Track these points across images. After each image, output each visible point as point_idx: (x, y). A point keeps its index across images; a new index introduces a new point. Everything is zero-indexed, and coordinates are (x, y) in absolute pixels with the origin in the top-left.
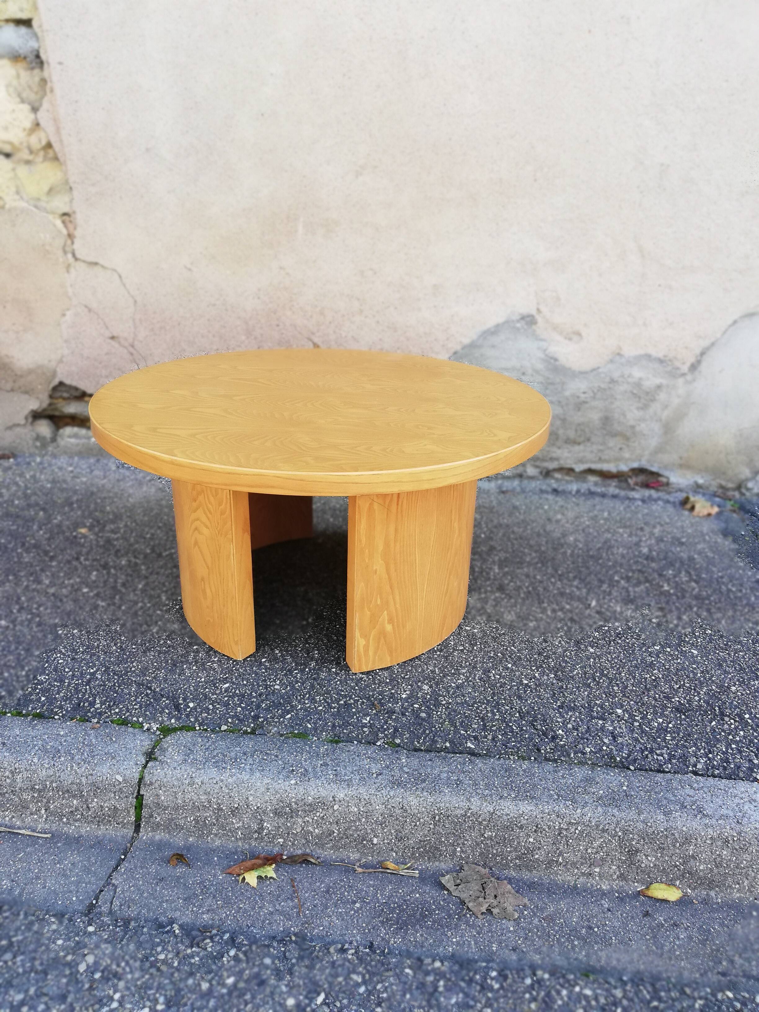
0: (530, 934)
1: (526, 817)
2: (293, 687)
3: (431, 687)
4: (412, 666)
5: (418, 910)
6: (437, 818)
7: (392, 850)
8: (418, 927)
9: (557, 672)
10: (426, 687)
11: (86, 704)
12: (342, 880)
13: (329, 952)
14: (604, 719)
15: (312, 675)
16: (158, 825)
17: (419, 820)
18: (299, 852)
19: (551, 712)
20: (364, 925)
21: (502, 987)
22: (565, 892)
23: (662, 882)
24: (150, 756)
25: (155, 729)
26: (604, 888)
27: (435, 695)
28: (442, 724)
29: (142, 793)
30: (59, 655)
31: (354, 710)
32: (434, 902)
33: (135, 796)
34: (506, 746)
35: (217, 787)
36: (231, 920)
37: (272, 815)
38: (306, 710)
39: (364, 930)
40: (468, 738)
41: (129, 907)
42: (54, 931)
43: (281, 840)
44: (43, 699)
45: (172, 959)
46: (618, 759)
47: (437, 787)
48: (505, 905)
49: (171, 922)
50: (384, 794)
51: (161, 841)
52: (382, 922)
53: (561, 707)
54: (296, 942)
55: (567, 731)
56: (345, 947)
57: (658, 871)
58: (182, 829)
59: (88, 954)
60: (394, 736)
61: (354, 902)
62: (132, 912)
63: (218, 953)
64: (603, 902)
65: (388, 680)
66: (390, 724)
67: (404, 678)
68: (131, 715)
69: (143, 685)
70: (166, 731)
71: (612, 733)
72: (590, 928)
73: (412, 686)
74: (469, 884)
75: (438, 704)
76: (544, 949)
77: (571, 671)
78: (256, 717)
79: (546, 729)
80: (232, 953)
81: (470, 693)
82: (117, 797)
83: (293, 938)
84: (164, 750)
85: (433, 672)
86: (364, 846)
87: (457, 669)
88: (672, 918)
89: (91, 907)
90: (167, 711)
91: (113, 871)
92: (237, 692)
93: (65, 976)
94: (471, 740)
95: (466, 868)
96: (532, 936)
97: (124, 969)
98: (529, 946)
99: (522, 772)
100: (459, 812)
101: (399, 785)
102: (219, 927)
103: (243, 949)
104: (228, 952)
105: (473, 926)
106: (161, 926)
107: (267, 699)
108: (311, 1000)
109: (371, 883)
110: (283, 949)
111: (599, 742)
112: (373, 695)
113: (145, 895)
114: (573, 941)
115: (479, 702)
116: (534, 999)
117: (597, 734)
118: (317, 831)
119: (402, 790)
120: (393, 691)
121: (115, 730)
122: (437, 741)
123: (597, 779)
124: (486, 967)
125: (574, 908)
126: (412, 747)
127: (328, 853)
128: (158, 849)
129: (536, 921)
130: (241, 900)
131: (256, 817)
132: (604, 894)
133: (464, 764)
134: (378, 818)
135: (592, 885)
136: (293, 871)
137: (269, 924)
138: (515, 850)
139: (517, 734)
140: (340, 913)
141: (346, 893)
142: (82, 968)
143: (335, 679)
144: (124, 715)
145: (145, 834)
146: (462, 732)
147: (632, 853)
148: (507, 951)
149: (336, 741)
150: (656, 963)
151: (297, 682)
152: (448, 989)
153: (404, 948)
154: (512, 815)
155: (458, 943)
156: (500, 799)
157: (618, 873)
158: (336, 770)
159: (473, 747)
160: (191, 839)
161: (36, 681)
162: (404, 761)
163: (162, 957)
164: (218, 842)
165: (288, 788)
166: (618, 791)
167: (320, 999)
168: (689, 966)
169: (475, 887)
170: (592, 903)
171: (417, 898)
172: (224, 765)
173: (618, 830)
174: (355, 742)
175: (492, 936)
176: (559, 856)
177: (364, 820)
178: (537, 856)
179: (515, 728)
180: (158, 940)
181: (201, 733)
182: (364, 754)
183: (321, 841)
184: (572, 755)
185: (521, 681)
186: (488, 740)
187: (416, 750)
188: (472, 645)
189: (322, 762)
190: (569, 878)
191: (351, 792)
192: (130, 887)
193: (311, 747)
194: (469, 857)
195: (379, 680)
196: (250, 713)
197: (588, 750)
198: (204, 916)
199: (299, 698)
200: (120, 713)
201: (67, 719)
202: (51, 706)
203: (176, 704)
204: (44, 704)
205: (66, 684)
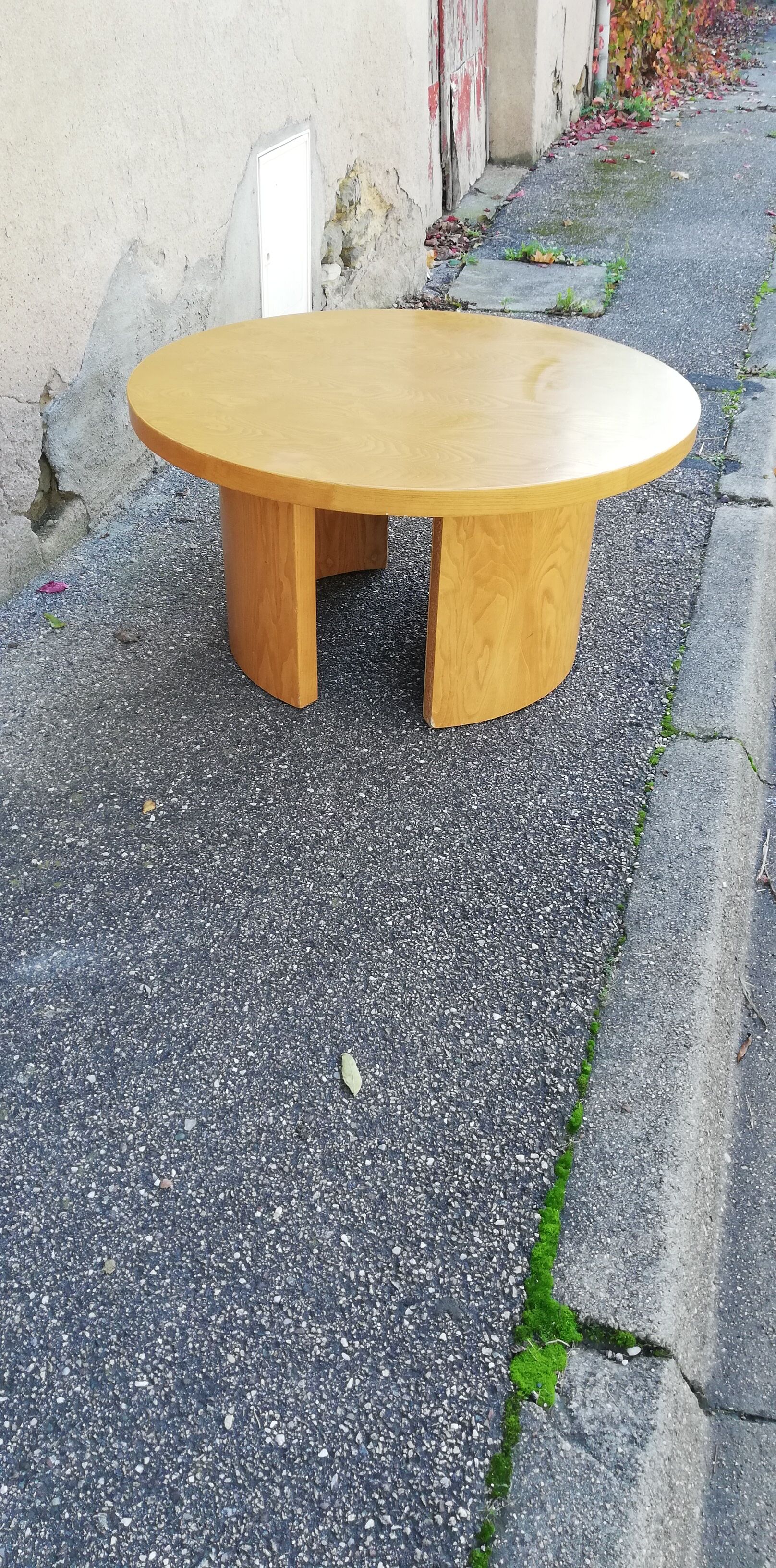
33: (748, 760)
92: (614, 688)
200: (642, 759)
201: (648, 794)
202: (630, 805)
203: (631, 724)
204: (625, 809)
205: (591, 794)
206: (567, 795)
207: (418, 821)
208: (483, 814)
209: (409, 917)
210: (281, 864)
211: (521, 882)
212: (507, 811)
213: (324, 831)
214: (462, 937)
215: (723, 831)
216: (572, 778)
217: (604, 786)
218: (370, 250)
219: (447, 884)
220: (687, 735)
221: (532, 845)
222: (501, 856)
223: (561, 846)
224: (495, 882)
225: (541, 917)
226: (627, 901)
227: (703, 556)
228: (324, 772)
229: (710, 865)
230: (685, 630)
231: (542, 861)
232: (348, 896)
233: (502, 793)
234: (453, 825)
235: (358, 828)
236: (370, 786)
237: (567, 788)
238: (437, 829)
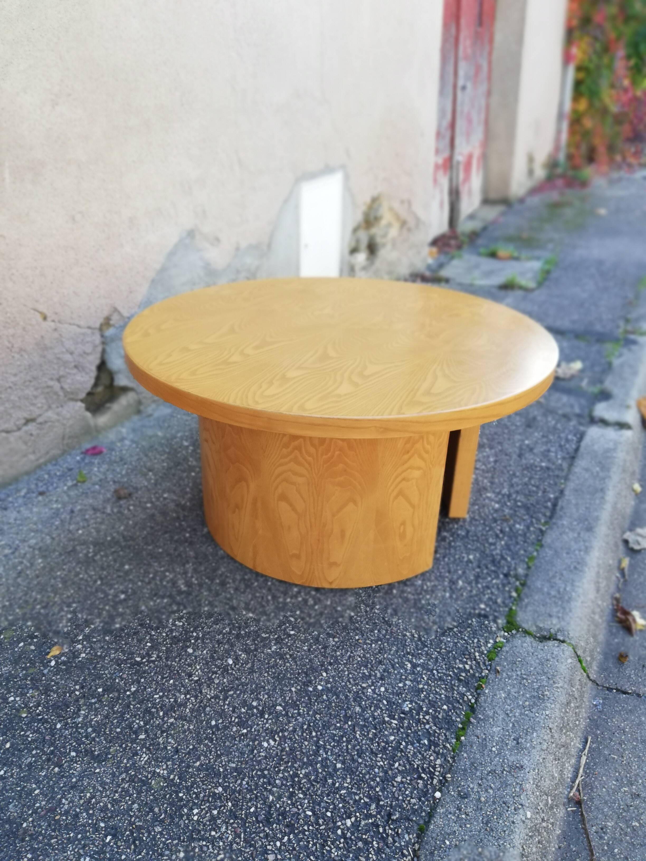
10: (489, 495)
11: (462, 675)
14: (533, 449)
24: (550, 637)
25: (506, 634)
28: (530, 499)
29: (578, 654)
31: (508, 529)
33: (578, 661)
37: (597, 595)
38: (503, 550)
43: (605, 604)
44: (445, 707)
46: (567, 457)
50: (599, 537)
58: (594, 649)
60: (538, 521)
66: (526, 519)
68: (485, 646)
70: (512, 627)
78: (506, 575)
79: (540, 468)
86: (611, 569)
92: (471, 578)
94: (547, 494)
99: (579, 487)
118: (605, 582)
120: (491, 508)
121: (505, 658)
123: (585, 467)
127: (612, 588)
128: (606, 669)
134: (606, 550)
144: (483, 650)
145: (592, 675)
146: (539, 495)
151: (466, 546)
159: (552, 496)
160: (599, 650)
166: (596, 464)
174: (542, 537)
177: (606, 557)
181: (520, 607)
183: (608, 585)
184: (564, 468)
193: (547, 556)
196: (501, 577)
199: (487, 549)
200: (481, 653)
201: (479, 691)
202: (458, 702)
203: (479, 615)
204: (454, 708)
205: (426, 687)
206: (405, 685)
207: (266, 696)
208: (325, 697)
209: (215, 812)
210: (131, 728)
211: (334, 784)
212: (347, 697)
213: (183, 696)
214: (255, 848)
215: (538, 747)
216: (414, 666)
217: (440, 679)
218: (389, 247)
219: (264, 776)
220: (527, 633)
221: (356, 739)
222: (325, 748)
223: (383, 744)
224: (309, 780)
225: (339, 832)
226: (429, 822)
227: (571, 465)
228: (209, 632)
229: (518, 789)
230: (544, 529)
231: (360, 760)
232: (172, 777)
233: (348, 675)
234: (295, 705)
235: (212, 698)
236: (240, 653)
237: (406, 677)
238: (279, 708)
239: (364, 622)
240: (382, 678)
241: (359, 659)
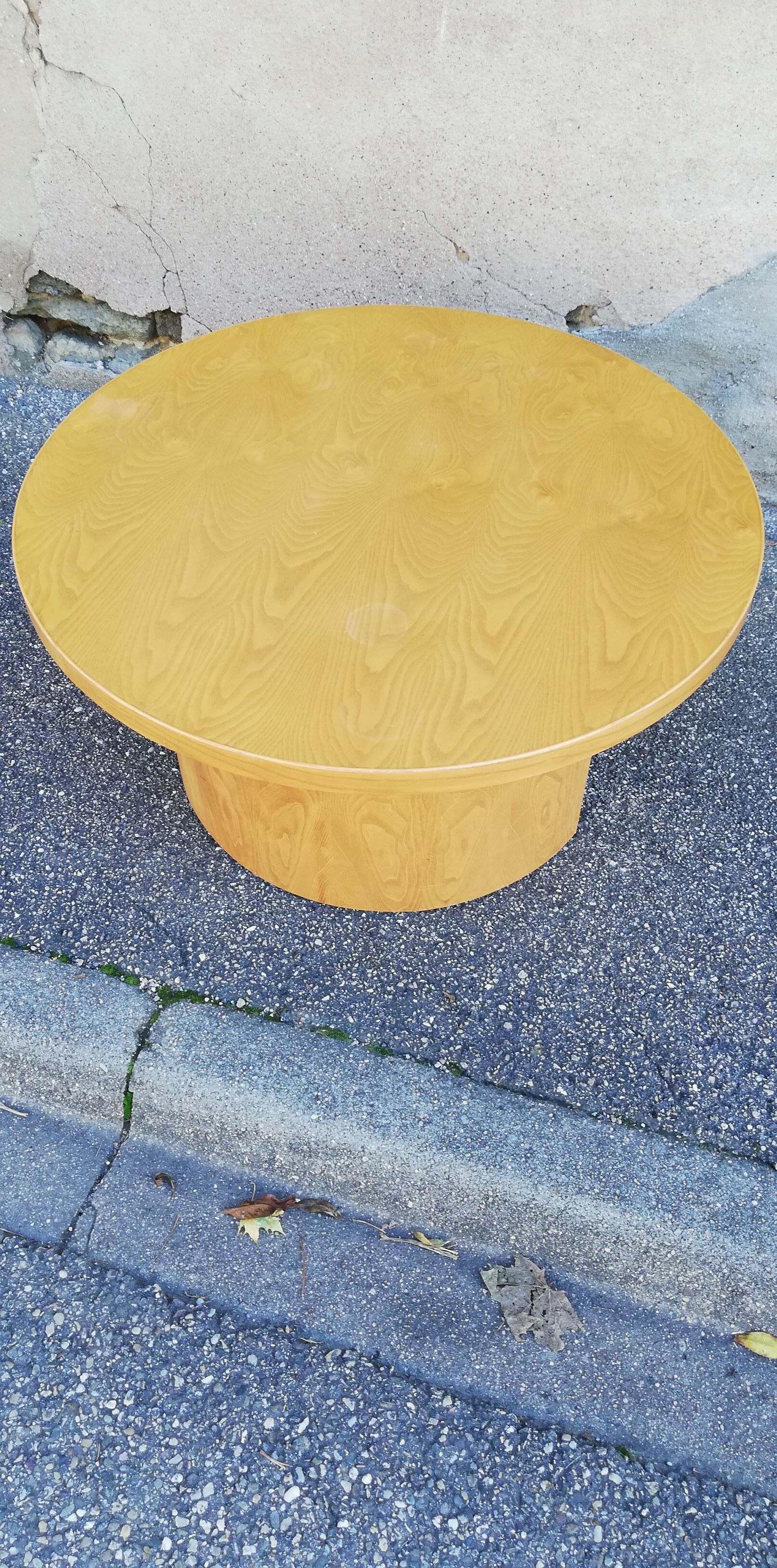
0: (572, 1377)
1: (605, 1226)
2: (340, 947)
3: (530, 975)
4: (512, 930)
5: (444, 1313)
6: (491, 1200)
7: (430, 1218)
8: (438, 1339)
9: (723, 972)
10: (523, 974)
11: (70, 934)
12: (361, 1248)
13: (324, 1360)
14: (767, 1075)
15: (369, 927)
16: (151, 1128)
17: (468, 1196)
18: (317, 1195)
19: (693, 1050)
20: (374, 1325)
21: (515, 1452)
22: (636, 1318)
23: (767, 1332)
24: (144, 1039)
25: (154, 990)
26: (690, 1321)
27: (534, 990)
28: (531, 1045)
29: (130, 1090)
30: (38, 838)
31: (415, 1001)
32: (467, 1303)
33: (123, 1091)
34: (611, 1100)
35: (221, 1104)
36: (220, 1288)
37: (286, 1149)
38: (350, 990)
39: (373, 1333)
40: (559, 1078)
41: (108, 1247)
42: (23, 1271)
43: (296, 1178)
44: (17, 915)
45: (147, 1336)
46: (764, 1148)
47: (499, 1159)
48: (553, 1327)
49: (153, 1280)
50: (428, 1158)
51: (154, 1146)
52: (396, 1324)
53: (709, 1042)
54: (289, 1337)
55: (705, 1088)
56: (345, 1356)
57: (766, 1319)
58: (179, 1138)
59: (58, 1311)
60: (460, 1059)
61: (370, 1286)
62: (109, 1255)
63: (199, 1338)
64: (682, 1342)
65: (472, 953)
66: (459, 1035)
67: (495, 951)
68: (125, 961)
69: (144, 911)
70: (169, 996)
71: (770, 1101)
72: (651, 1380)
73: (504, 968)
74: (515, 1288)
75: (533, 1009)
76: (583, 1402)
77: (746, 974)
78: (284, 993)
79: (676, 1079)
80: (215, 1340)
81: (583, 995)
82: (102, 1088)
83: (288, 1330)
84: (161, 1032)
85: (540, 945)
86: (396, 1206)
87: (577, 946)
88: (761, 1386)
89: (67, 1235)
90: (171, 963)
91: (95, 1184)
92: (265, 943)
93: (31, 1339)
94: (565, 1082)
95: (518, 1263)
96: (574, 1380)
97: (94, 1342)
98: (567, 1393)
99: (620, 1151)
100: (518, 1199)
101: (449, 1146)
102: (206, 1295)
103: (228, 1336)
104: (210, 1338)
105: (505, 1350)
106: (142, 1282)
107: (302, 963)
108: (293, 1425)
109: (396, 1258)
110: (273, 1345)
111: (745, 1115)
112: (447, 978)
113: (128, 1231)
114: (623, 1397)
115: (593, 1015)
116: (548, 1476)
117: (748, 1099)
118: (339, 1177)
119: (452, 1156)
120: (475, 976)
121: (103, 985)
122: (518, 1077)
123: (722, 1181)
124: (504, 1418)
125: (640, 1345)
126: (481, 1078)
127: (351, 1204)
128: (150, 1158)
129: (585, 1358)
130: (236, 1259)
131: (266, 1147)
132: (686, 1330)
133: (546, 1121)
134: (416, 1182)
135: (674, 1315)
136: (305, 1222)
137: (264, 1302)
138: (585, 1255)
139: (632, 1081)
140: (350, 1300)
141: (362, 1271)
142: (50, 1331)
143: (399, 938)
144: (117, 959)
145: (135, 1134)
146: (556, 1066)
147: (737, 1294)
148: (537, 1397)
149: (382, 1051)
150: (716, 1450)
151: (347, 936)
152: (451, 1442)
153: (415, 1367)
154: (587, 1218)
155: (480, 1373)
156: (577, 1193)
157: (712, 1309)
158: (372, 1106)
159: (565, 1093)
160: (189, 1152)
161: (9, 883)
162: (465, 1103)
163: (136, 1331)
164: (220, 1163)
165: (308, 1125)
166: (744, 1207)
167: (302, 1427)
168: (756, 1463)
169: (522, 1293)
170: (667, 1340)
171: (447, 1293)
172: (232, 1074)
173: (724, 1266)
174: (408, 1056)
175: (525, 1371)
176: (640, 1273)
177: (398, 1180)
178: (611, 1268)
179: (631, 1070)
180: (135, 1305)
181: (210, 1010)
182: (415, 1083)
183: (344, 1188)
184: (699, 1132)
185: (665, 984)
186: (588, 1085)
187: (487, 1083)
188: (611, 899)
189: (356, 1088)
190: (647, 1299)
191: (387, 1146)
192: (112, 1216)
193: (347, 1058)
194: (524, 1249)
195: (459, 950)
196: (276, 985)
197: (725, 1126)
198: (191, 1277)
199: (345, 967)
200: (112, 957)
201: (47, 954)
202: (27, 930)
204: (18, 926)
205: (46, 894)
216: (80, 879)
217: (61, 909)
227: (721, 1151)
233: (62, 815)
234: (14, 775)
235: (26, 707)
236: (91, 715)
237: (61, 873)
238: (13, 762)
239: (152, 821)
240: (57, 848)
241: (87, 823)
